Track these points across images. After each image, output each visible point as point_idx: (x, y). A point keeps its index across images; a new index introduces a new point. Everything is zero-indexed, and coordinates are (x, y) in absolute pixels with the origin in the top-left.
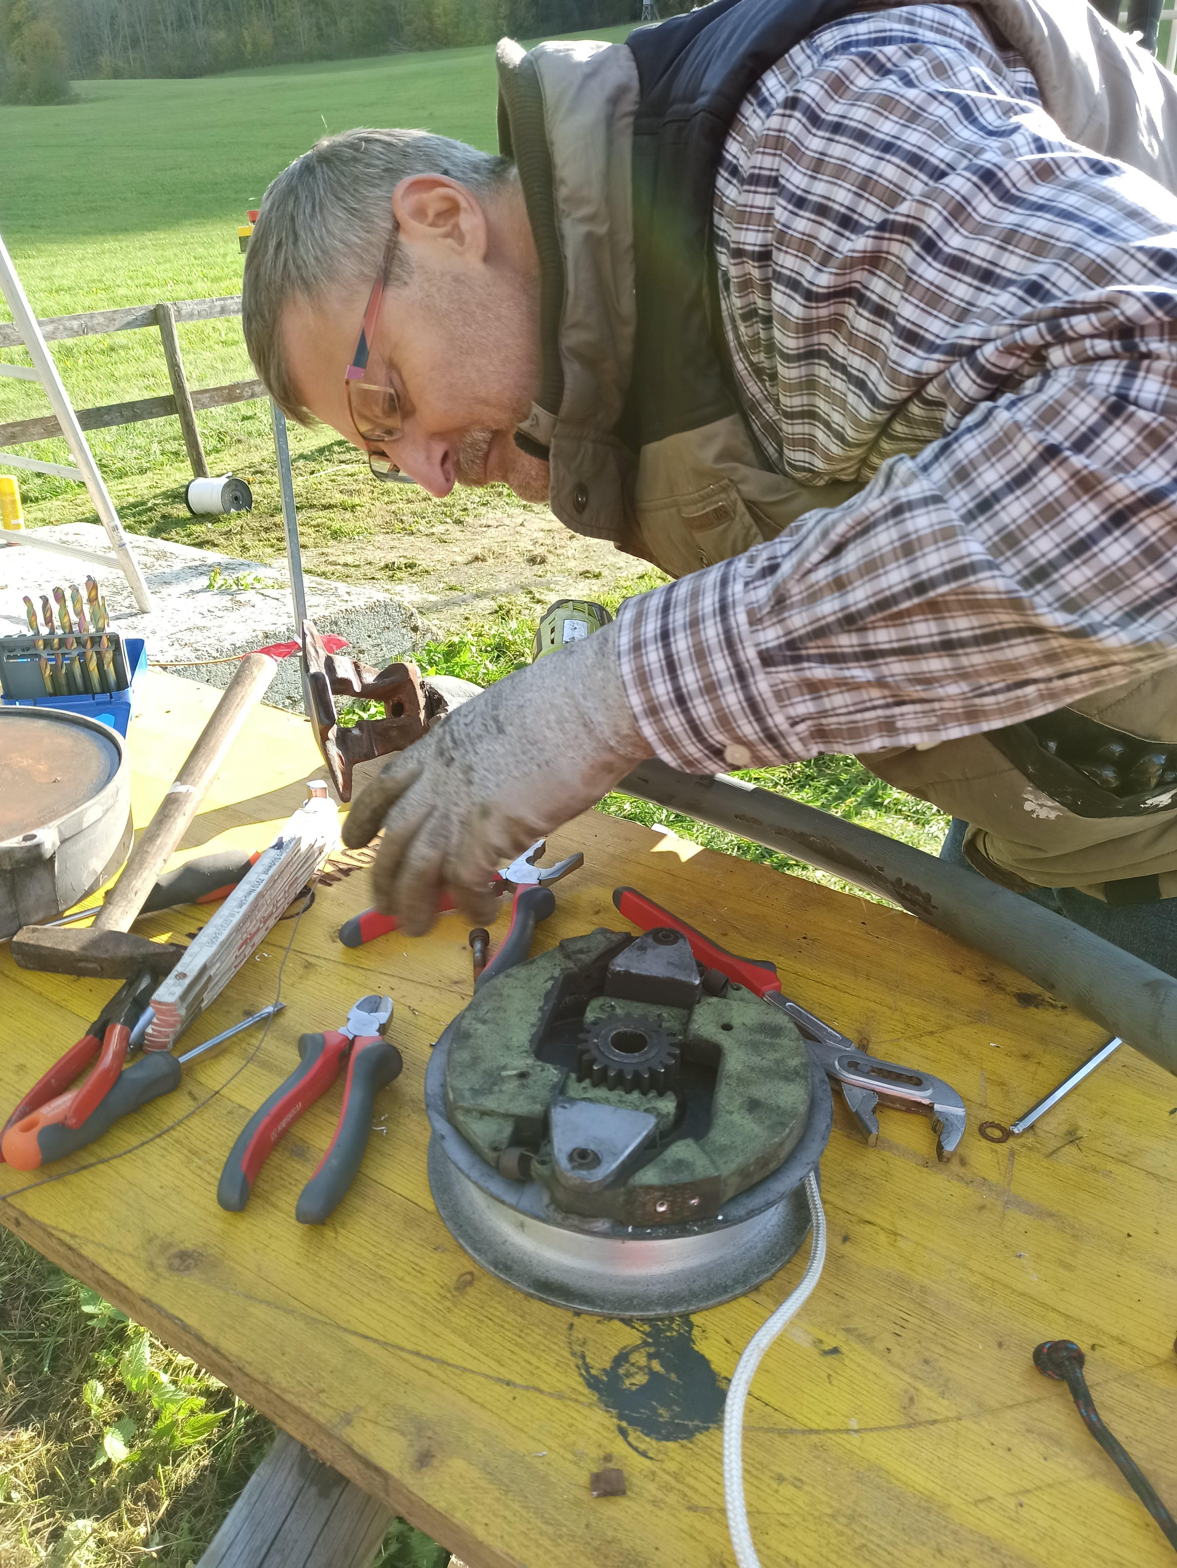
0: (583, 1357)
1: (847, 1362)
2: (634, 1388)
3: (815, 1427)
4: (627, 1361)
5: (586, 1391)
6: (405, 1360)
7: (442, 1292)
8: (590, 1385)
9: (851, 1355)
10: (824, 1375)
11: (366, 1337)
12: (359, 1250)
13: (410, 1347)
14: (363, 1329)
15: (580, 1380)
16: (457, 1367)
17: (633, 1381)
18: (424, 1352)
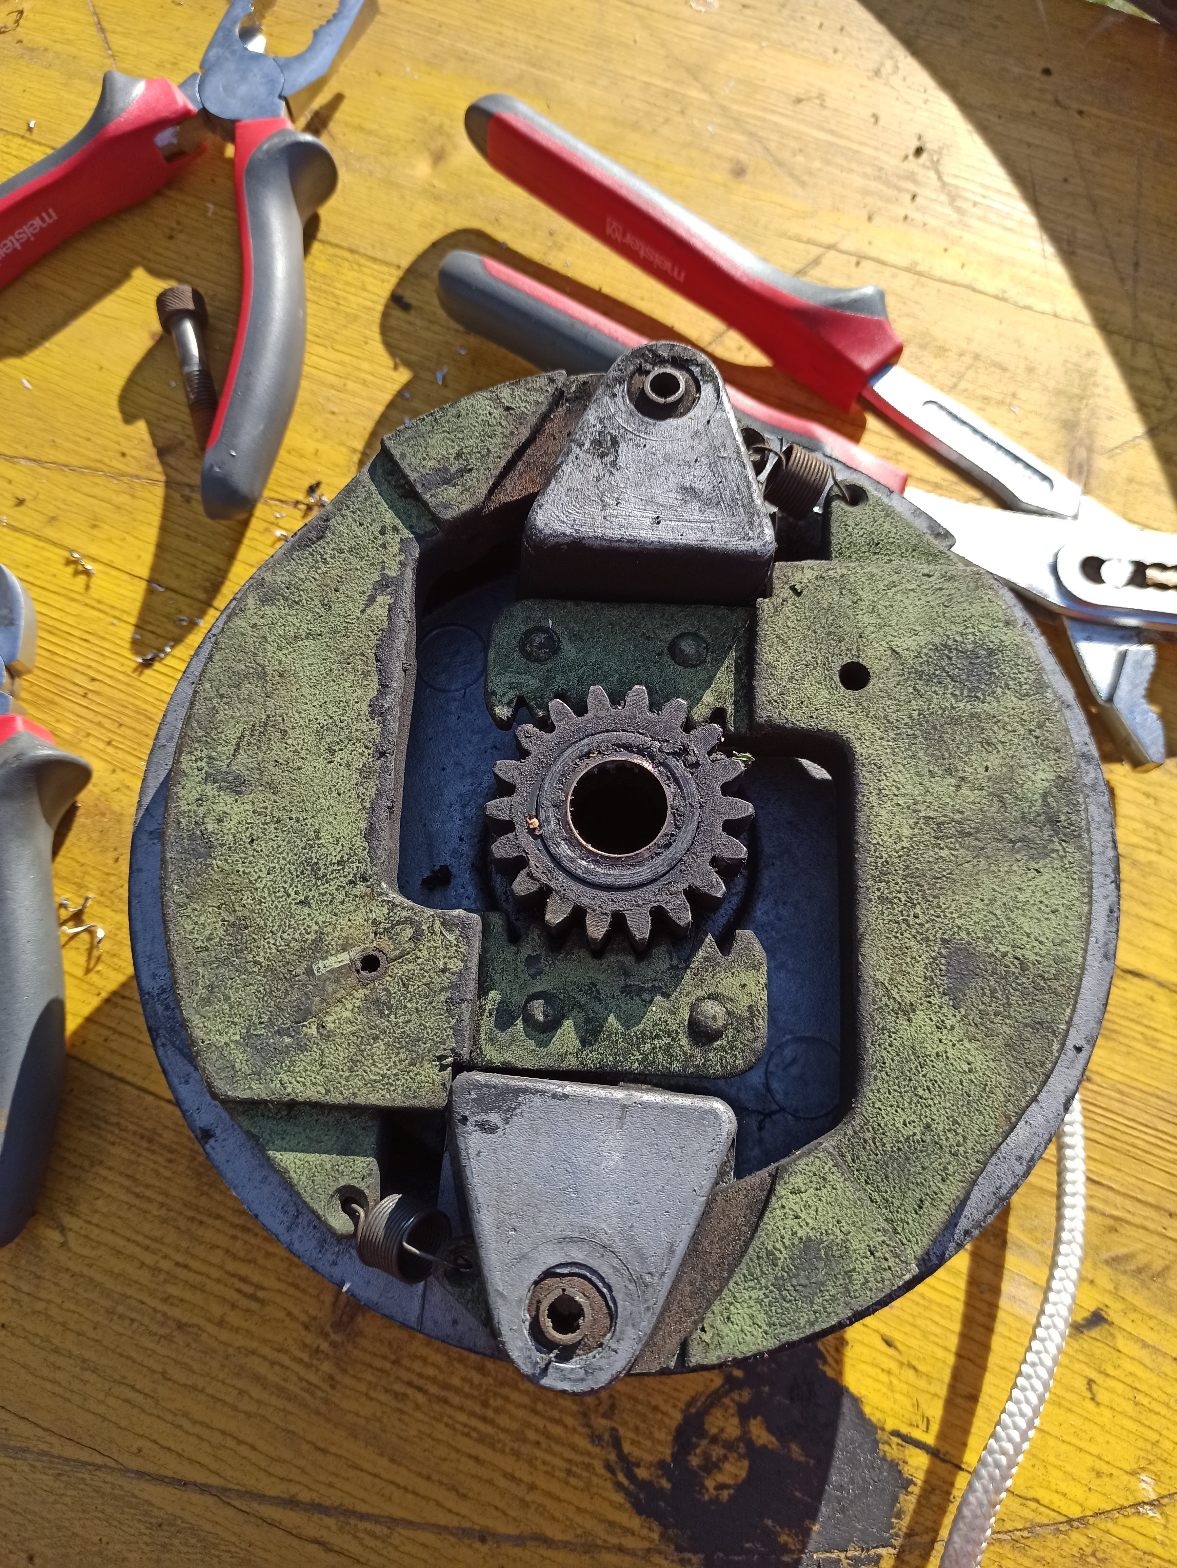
0: (616, 1442)
1: (1121, 1342)
2: (725, 1495)
3: (1075, 1512)
4: (702, 1433)
5: (635, 1522)
6: (272, 1524)
7: (310, 1338)
8: (640, 1509)
9: (1127, 1325)
10: (1080, 1384)
11: (183, 1484)
12: (118, 1266)
13: (275, 1489)
14: (174, 1467)
15: (619, 1498)
16: (376, 1519)
17: (720, 1478)
18: (305, 1496)
